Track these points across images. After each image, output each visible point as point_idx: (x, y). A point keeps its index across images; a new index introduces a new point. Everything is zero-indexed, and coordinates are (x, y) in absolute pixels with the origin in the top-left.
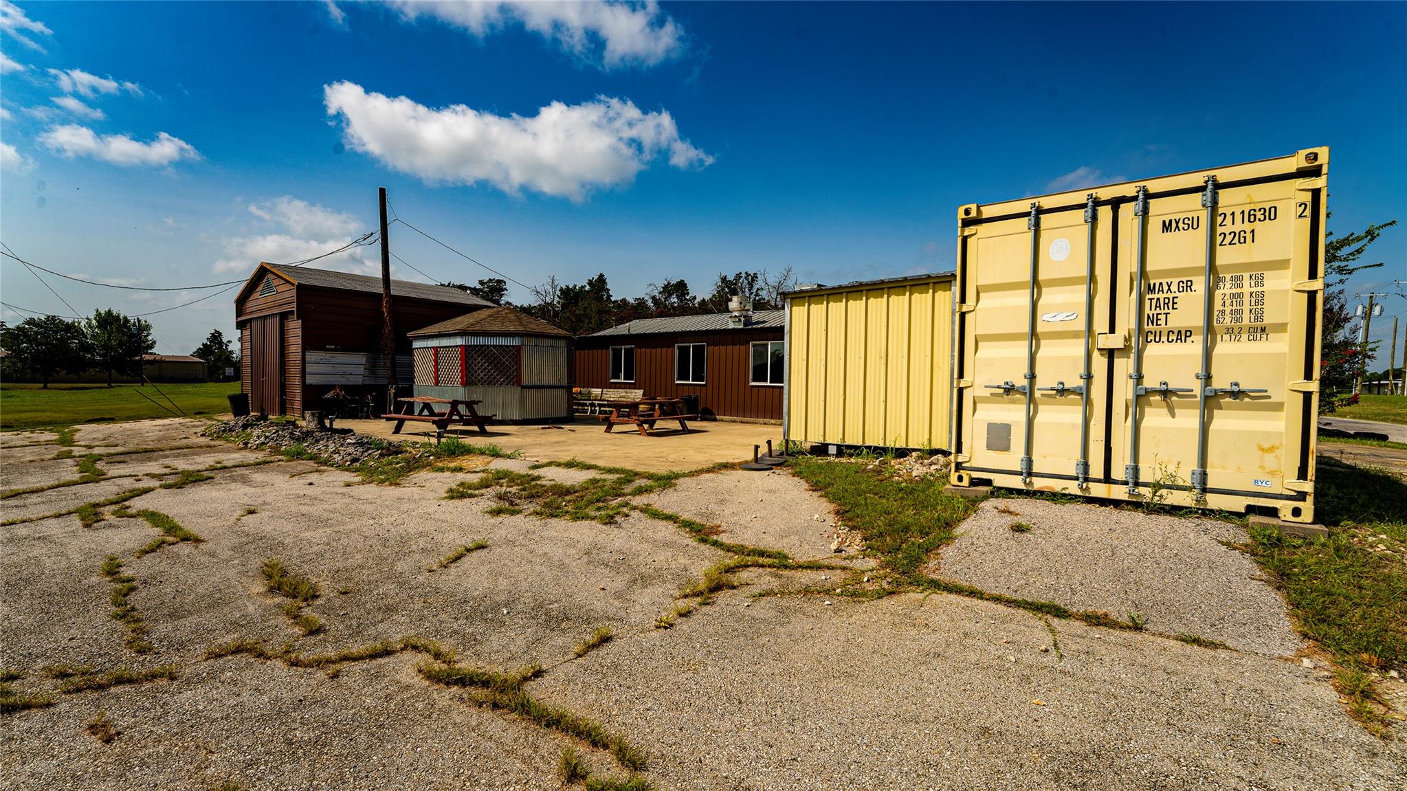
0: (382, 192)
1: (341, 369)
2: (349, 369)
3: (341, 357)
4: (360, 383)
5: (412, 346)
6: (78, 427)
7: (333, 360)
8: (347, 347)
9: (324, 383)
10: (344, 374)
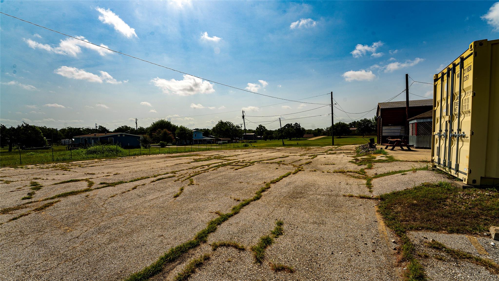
0: (407, 75)
1: (393, 131)
2: (395, 131)
3: (393, 128)
4: (399, 135)
5: (409, 123)
6: (312, 147)
7: (391, 129)
8: (395, 124)
9: (387, 135)
10: (394, 132)
